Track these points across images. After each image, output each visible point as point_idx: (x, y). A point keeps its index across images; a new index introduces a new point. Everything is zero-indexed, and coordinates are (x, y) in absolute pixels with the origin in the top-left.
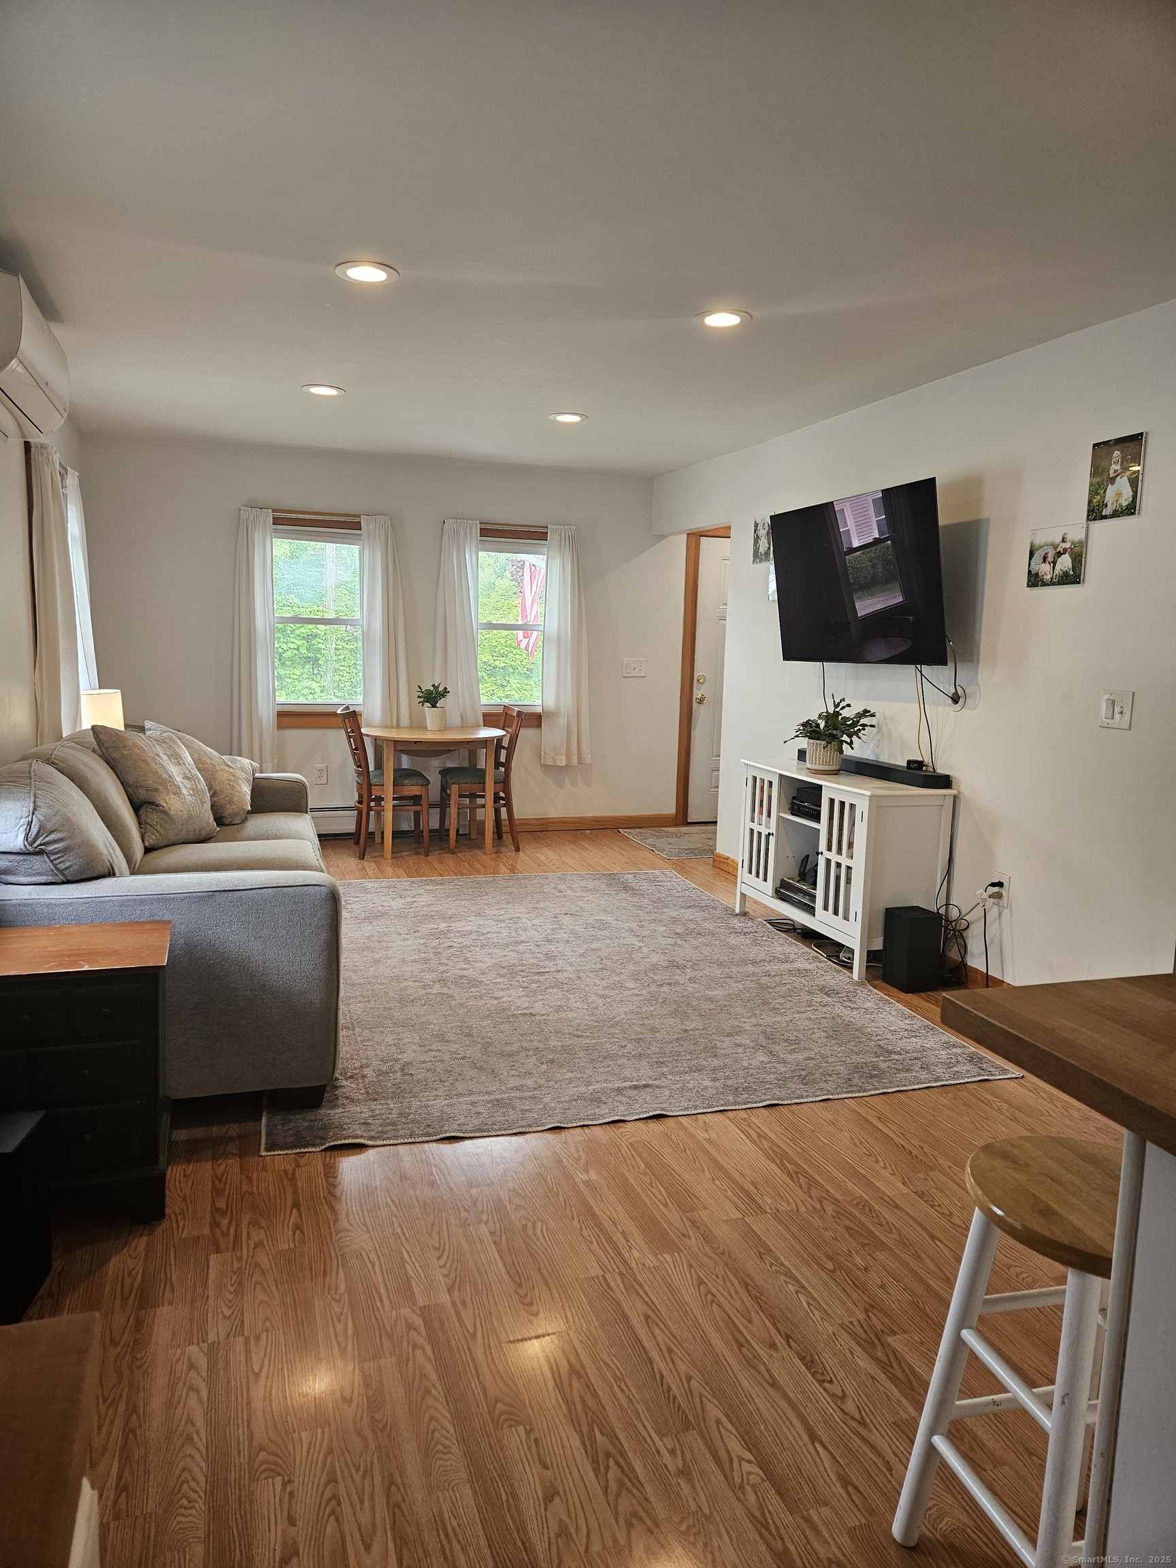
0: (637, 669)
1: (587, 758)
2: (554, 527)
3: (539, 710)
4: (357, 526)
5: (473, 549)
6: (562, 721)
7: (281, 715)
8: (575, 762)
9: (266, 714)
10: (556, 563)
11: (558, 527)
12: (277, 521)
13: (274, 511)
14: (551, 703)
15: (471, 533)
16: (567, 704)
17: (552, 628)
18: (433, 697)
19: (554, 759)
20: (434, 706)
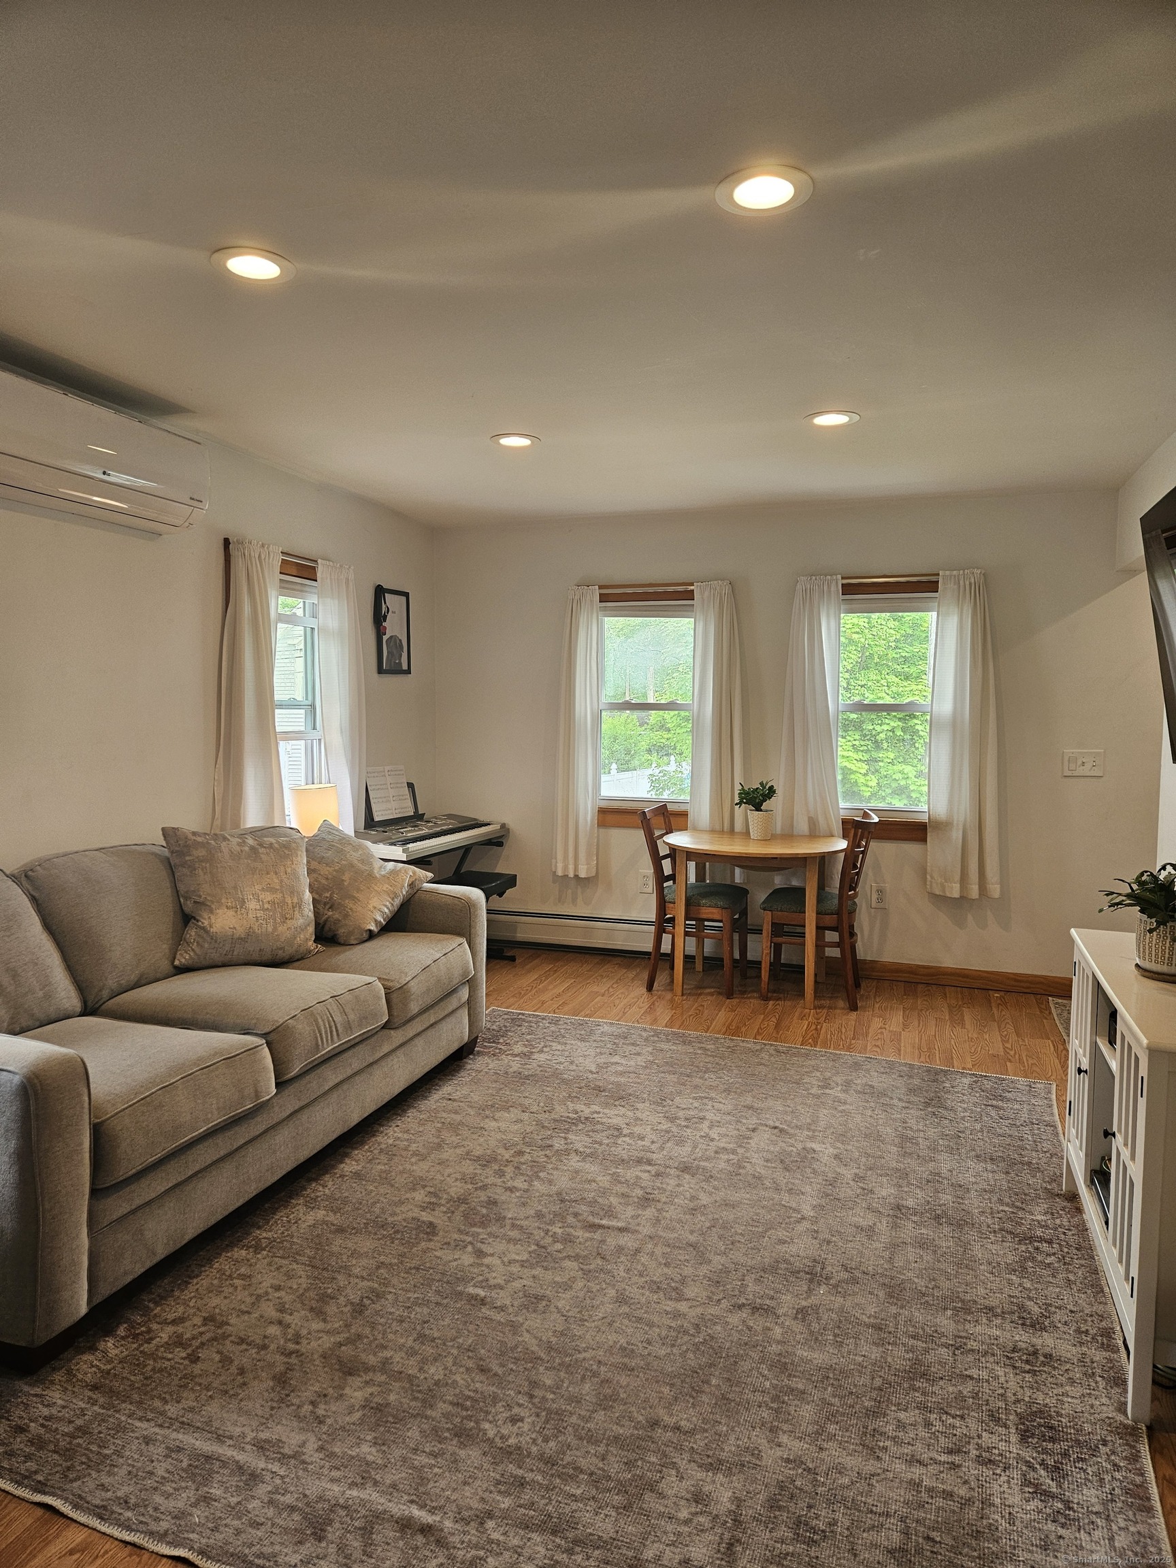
0: (1088, 766)
1: (995, 890)
2: (948, 573)
3: (924, 818)
4: (690, 595)
5: (832, 612)
6: (956, 835)
7: (603, 812)
8: (974, 892)
9: (586, 812)
10: (953, 622)
11: (955, 573)
12: (604, 598)
13: (600, 587)
14: (940, 809)
15: (829, 591)
16: (964, 812)
17: (945, 707)
18: (756, 798)
19: (943, 887)
20: (758, 808)
